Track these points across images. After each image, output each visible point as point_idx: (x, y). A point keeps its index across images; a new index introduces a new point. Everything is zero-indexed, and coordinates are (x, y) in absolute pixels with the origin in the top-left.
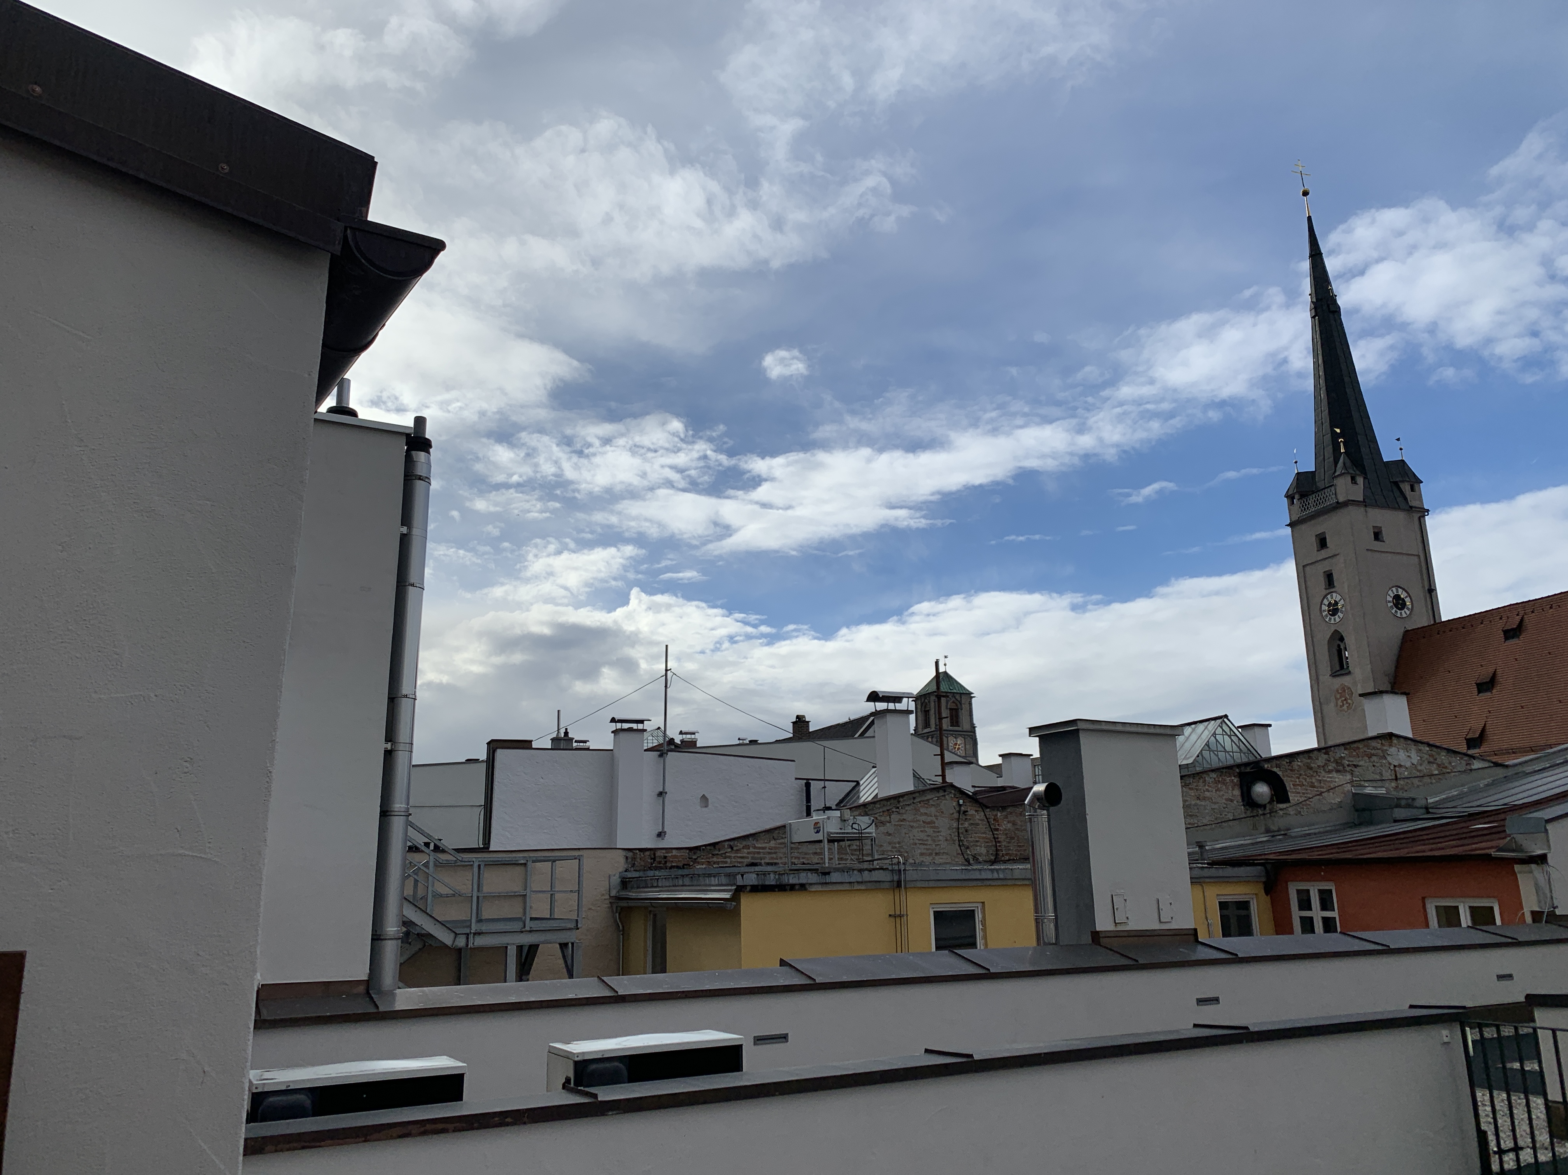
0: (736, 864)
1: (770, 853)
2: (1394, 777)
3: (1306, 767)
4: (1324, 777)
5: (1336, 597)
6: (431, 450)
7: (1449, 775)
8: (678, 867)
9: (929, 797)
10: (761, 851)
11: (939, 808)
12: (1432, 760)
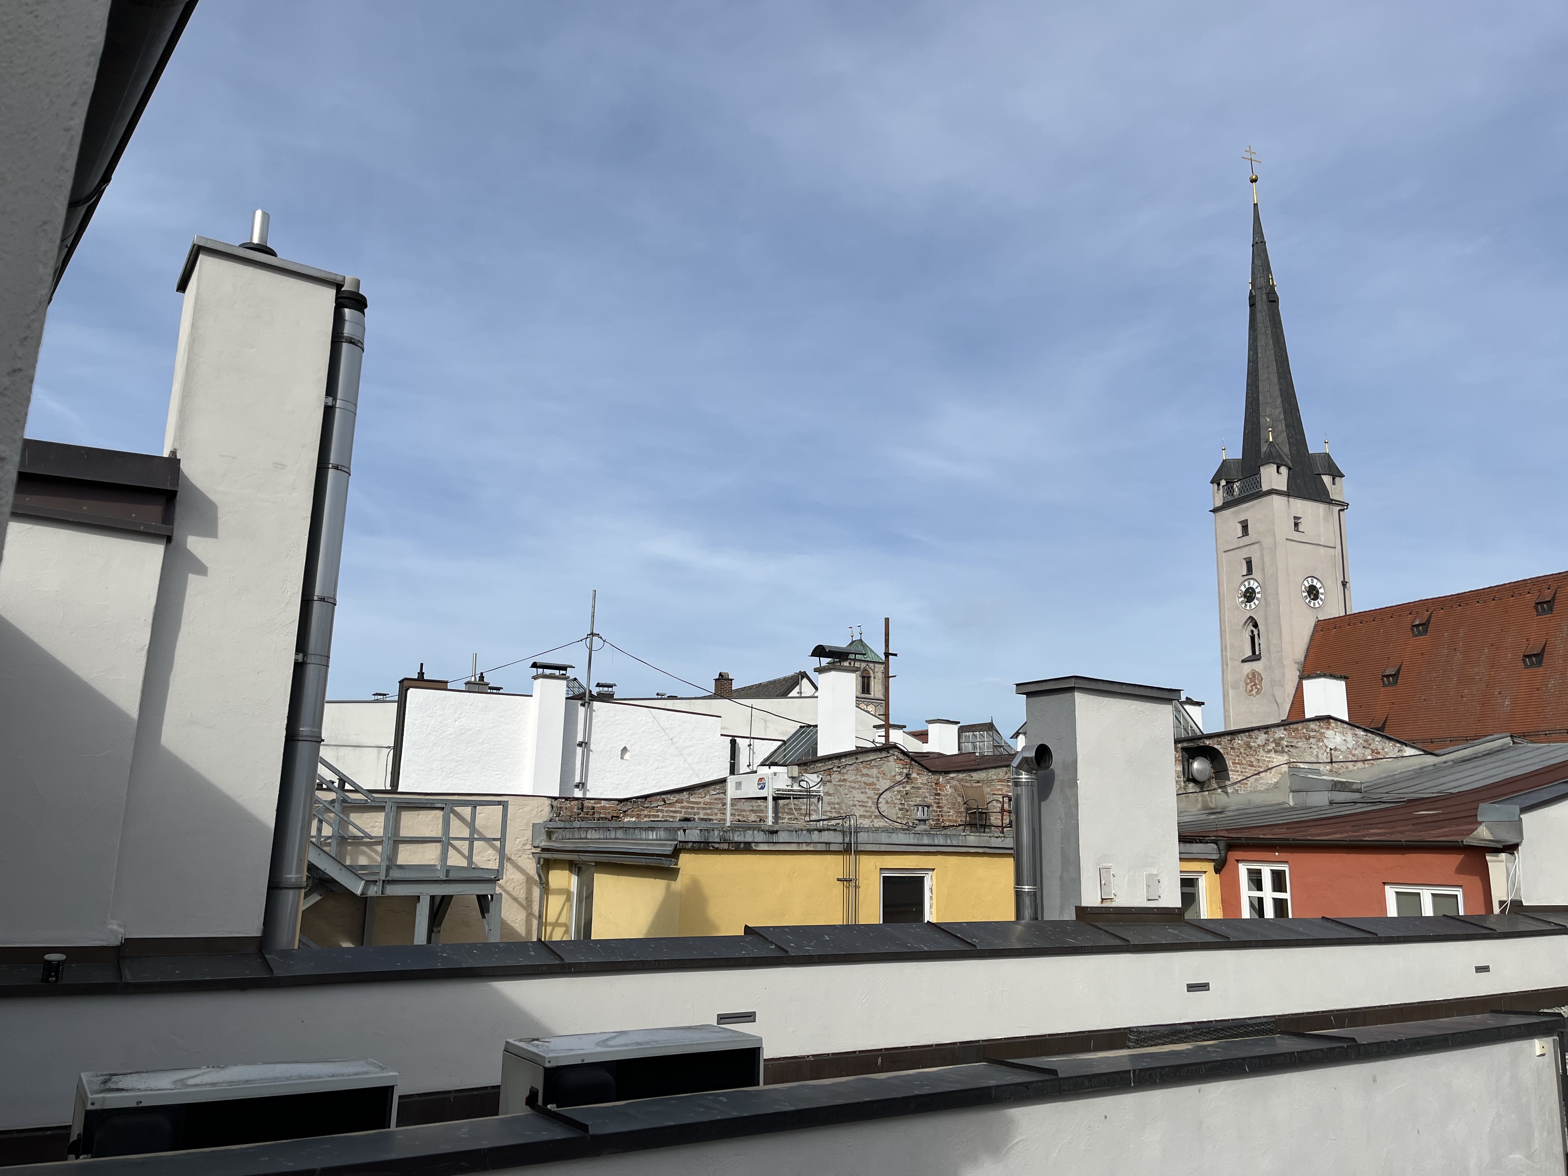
0: (667, 818)
1: (704, 809)
2: (1329, 760)
3: (1245, 746)
4: (1263, 756)
5: (1254, 585)
6: (365, 310)
7: (1382, 760)
8: (606, 818)
9: (871, 758)
10: (695, 806)
11: (881, 770)
12: (1365, 744)
